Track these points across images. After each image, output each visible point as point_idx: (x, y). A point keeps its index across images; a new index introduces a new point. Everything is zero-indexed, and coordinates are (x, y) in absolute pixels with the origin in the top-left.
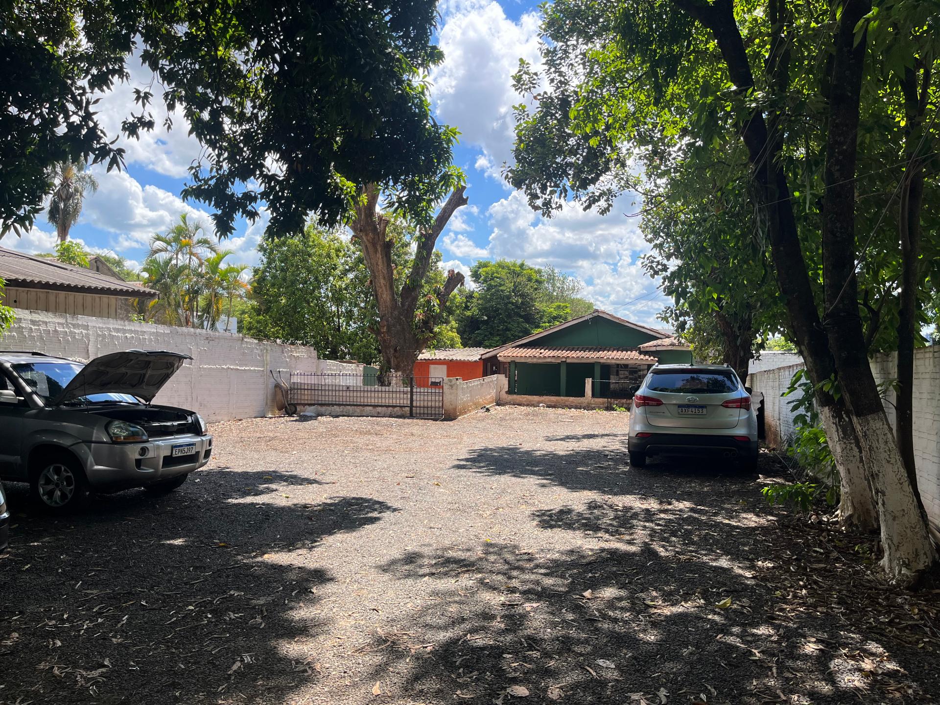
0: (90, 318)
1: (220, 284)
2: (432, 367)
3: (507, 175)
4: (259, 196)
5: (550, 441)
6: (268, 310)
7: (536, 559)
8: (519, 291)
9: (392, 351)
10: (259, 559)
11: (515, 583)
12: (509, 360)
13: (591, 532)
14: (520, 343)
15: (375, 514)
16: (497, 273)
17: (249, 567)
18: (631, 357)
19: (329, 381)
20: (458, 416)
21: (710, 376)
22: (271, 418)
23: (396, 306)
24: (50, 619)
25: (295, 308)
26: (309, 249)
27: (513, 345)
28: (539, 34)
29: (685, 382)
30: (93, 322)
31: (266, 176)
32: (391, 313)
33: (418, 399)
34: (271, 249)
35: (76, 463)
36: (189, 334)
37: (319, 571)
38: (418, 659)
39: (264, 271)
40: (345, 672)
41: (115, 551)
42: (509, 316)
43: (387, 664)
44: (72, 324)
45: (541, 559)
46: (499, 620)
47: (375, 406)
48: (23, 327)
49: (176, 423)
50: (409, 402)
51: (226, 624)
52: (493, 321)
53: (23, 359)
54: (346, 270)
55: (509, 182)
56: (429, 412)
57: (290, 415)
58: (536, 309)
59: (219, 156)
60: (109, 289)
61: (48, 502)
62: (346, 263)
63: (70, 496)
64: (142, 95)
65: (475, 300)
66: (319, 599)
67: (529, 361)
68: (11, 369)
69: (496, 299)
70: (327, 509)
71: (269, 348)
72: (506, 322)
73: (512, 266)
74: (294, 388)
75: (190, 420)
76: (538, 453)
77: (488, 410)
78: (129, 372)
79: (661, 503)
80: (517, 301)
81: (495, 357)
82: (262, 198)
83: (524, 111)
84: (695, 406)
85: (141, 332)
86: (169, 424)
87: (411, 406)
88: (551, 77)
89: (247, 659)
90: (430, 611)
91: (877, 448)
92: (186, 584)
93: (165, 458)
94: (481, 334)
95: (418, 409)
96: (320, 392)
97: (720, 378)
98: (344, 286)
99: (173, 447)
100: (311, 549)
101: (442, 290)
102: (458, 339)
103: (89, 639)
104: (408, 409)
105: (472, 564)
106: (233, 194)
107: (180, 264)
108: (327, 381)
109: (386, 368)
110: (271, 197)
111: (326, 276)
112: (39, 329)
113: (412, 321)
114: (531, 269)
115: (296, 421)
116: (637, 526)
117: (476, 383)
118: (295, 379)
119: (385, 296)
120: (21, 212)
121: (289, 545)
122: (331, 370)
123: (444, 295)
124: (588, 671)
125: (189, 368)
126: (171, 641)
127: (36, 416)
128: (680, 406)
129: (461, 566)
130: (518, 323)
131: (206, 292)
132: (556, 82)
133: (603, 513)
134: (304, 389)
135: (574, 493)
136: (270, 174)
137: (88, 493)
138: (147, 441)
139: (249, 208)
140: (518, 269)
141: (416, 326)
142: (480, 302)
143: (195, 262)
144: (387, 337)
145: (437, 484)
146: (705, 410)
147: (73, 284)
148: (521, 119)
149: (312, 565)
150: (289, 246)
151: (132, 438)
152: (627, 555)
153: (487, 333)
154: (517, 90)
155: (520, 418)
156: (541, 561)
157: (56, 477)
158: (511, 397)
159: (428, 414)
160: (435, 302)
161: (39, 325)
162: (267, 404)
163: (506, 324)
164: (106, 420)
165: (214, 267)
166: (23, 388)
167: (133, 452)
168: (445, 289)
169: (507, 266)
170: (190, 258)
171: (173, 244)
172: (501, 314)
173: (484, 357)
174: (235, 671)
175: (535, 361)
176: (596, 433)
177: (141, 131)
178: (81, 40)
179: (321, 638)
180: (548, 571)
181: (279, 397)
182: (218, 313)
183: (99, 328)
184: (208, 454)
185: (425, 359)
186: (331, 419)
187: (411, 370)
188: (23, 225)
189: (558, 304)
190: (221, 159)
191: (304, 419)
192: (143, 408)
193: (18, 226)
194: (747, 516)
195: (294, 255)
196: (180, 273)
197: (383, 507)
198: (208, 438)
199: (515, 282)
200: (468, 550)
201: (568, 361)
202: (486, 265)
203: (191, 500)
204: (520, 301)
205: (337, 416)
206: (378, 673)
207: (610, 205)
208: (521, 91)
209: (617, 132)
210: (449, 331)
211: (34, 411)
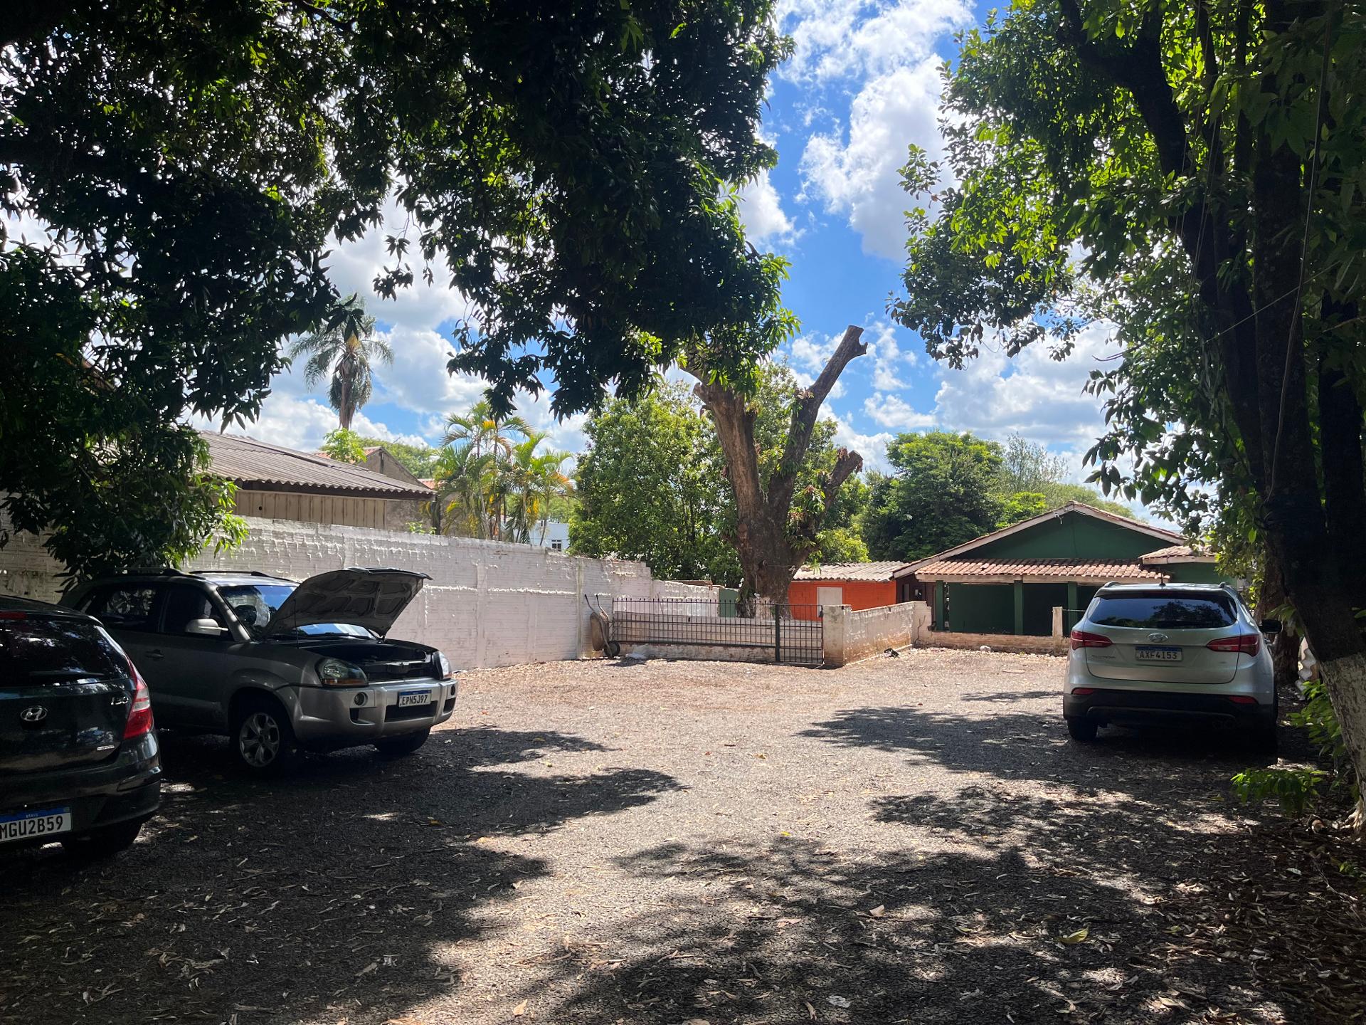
0: (346, 528)
1: (533, 479)
2: (821, 590)
3: (895, 310)
4: (542, 362)
5: (968, 700)
6: (596, 512)
7: (839, 862)
8: (960, 476)
9: (756, 567)
10: (472, 843)
11: (787, 893)
12: (933, 580)
13: (942, 829)
14: (952, 554)
15: (649, 793)
16: (926, 450)
17: (453, 850)
18: (1127, 574)
19: (668, 609)
20: (846, 662)
21: (1200, 603)
22: (584, 660)
23: (761, 503)
24: (189, 900)
25: (631, 509)
26: (649, 427)
27: (942, 557)
28: (942, 107)
29: (1157, 611)
30: (350, 533)
31: (551, 335)
32: (755, 513)
33: (787, 636)
34: (600, 429)
35: (282, 712)
36: (474, 547)
37: (538, 862)
38: (594, 976)
39: (593, 459)
40: (494, 985)
41: (306, 823)
42: (945, 513)
43: (551, 980)
44: (323, 536)
45: (845, 861)
46: (731, 936)
47: (726, 646)
48: (263, 541)
49: (406, 663)
50: (774, 641)
51: (387, 918)
52: (922, 522)
53: (234, 581)
54: (701, 453)
55: (898, 321)
56: (804, 655)
57: (612, 658)
58: (987, 503)
59: (489, 313)
60: (373, 489)
61: (250, 761)
62: (701, 445)
63: (274, 754)
64: (397, 243)
65: (893, 491)
66: (519, 895)
67: (964, 580)
68: (216, 593)
69: (925, 488)
70: (594, 783)
71: (583, 564)
72: (941, 523)
73: (951, 439)
74: (619, 620)
75: (428, 660)
76: (938, 718)
77: (895, 654)
78: (353, 596)
79: (1079, 793)
80: (958, 491)
81: (912, 576)
82: (545, 366)
83: (922, 219)
84: (1163, 648)
85: (411, 544)
86: (398, 664)
87: (778, 647)
88: (958, 167)
89: (388, 961)
90: (647, 920)
91: (1354, 710)
92: (367, 868)
93: (388, 707)
94: (903, 542)
95: (787, 650)
96: (652, 625)
97: (1214, 606)
98: (699, 476)
99: (400, 694)
100: (543, 834)
101: (829, 477)
102: (862, 548)
103: (220, 925)
104: (773, 650)
105: (745, 863)
106: (510, 361)
107: (483, 452)
108: (665, 610)
109: (748, 593)
110: (559, 363)
111: (674, 464)
112: (283, 543)
113: (785, 523)
114: (981, 444)
115: (617, 665)
116: (1018, 824)
117: (876, 614)
118: (619, 607)
119: (745, 489)
120: (245, 398)
121: (518, 827)
122: (671, 594)
123: (831, 486)
124: (807, 1009)
125: (474, 592)
126: (312, 934)
127: (239, 652)
128: (1139, 647)
129: (728, 866)
130: (961, 524)
131: (517, 491)
132: (965, 173)
133: (978, 804)
134: (631, 621)
135: (953, 775)
136: (555, 332)
137: (295, 751)
138: (367, 686)
139: (530, 377)
140: (959, 444)
141: (791, 531)
142: (900, 493)
143: (502, 450)
144: (749, 547)
145: (761, 756)
146: (1179, 654)
147: (328, 485)
148: (916, 229)
149: (532, 854)
150: (624, 424)
151: (350, 681)
152: (977, 863)
153: (913, 540)
154: (907, 189)
155: (942, 668)
156: (844, 864)
157: (259, 729)
158: (935, 636)
159: (801, 658)
160: (819, 495)
161: (283, 538)
162: (580, 641)
163: (941, 526)
164: (319, 656)
165: (525, 455)
166: (229, 617)
167: (348, 700)
168: (834, 477)
169: (942, 440)
170: (496, 445)
171: (474, 427)
172: (933, 511)
173: (897, 575)
174: (365, 974)
175: (973, 580)
176: (1050, 690)
177: (398, 289)
178: (333, 177)
179: (489, 943)
180: (846, 878)
181: (597, 631)
182: (533, 519)
183: (357, 540)
184: (450, 705)
185: (810, 579)
186: (665, 663)
187: (784, 594)
188: (248, 414)
189: (1026, 493)
190: (492, 317)
191: (628, 662)
192: (374, 643)
193: (242, 416)
194: (1211, 819)
195: (630, 436)
196: (482, 465)
197: (668, 782)
198: (451, 683)
199: (954, 464)
200: (751, 845)
201: (1026, 580)
202: (909, 440)
203: (428, 765)
204: (962, 490)
205: (674, 660)
206: (534, 990)
207: (1070, 345)
208: (914, 191)
209: (1028, 242)
210: (848, 538)
211: (237, 646)
